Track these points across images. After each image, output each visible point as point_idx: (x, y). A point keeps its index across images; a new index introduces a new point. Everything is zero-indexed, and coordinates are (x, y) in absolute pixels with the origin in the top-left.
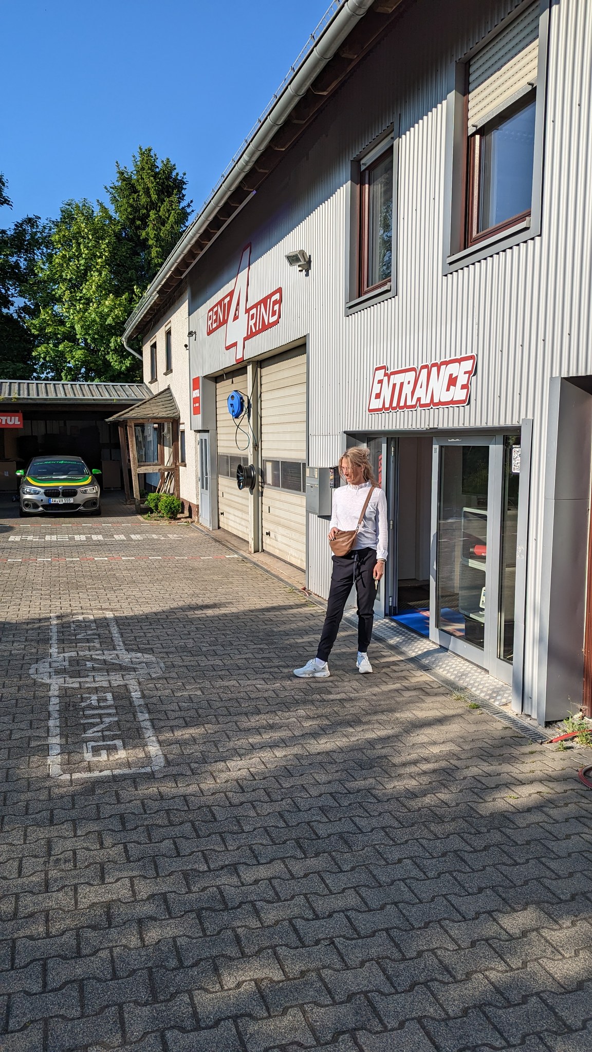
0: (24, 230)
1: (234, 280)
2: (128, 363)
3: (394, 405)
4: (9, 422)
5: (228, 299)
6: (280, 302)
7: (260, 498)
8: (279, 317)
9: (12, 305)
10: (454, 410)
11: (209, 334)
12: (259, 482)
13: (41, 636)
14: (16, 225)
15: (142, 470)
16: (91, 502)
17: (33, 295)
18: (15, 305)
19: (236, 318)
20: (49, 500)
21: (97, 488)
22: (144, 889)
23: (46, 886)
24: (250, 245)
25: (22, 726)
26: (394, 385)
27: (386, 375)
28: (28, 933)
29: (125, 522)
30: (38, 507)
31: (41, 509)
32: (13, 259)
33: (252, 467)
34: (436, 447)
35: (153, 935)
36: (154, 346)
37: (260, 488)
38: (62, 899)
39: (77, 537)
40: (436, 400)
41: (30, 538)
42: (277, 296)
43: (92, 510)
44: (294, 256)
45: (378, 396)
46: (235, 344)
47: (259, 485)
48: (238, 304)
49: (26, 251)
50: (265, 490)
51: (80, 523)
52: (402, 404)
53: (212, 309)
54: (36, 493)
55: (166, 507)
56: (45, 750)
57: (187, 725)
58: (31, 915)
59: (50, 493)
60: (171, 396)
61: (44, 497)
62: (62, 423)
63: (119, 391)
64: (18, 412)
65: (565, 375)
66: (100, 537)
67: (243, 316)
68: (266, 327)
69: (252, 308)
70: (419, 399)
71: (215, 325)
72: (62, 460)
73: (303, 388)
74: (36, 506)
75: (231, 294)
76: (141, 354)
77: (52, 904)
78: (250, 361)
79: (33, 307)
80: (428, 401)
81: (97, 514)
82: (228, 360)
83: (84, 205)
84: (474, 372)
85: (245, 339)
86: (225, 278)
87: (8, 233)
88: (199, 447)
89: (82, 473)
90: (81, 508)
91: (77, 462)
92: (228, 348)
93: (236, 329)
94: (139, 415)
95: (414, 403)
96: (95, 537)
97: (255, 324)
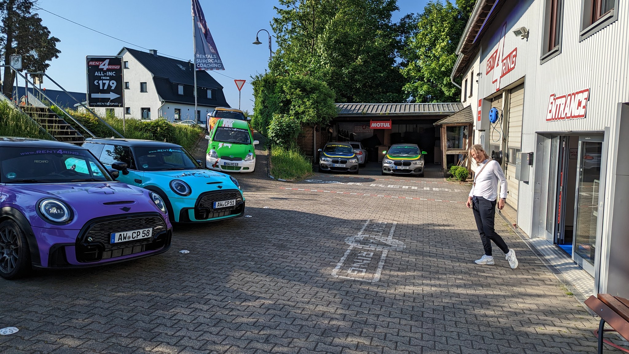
0: (405, 22)
1: (498, 43)
2: (453, 90)
3: (556, 117)
4: (384, 126)
5: (495, 54)
6: (515, 56)
7: (505, 171)
8: (515, 65)
9: (395, 62)
10: (580, 120)
11: (487, 74)
12: (505, 161)
13: (358, 227)
14: (401, 20)
15: (449, 153)
16: (419, 169)
17: (406, 55)
18: (397, 62)
19: (498, 65)
20: (396, 167)
21: (423, 162)
22: (339, 311)
23: (308, 302)
24: (506, 23)
25: (331, 257)
26: (557, 105)
27: (554, 99)
28: (295, 311)
29: (434, 181)
30: (391, 170)
31: (392, 171)
32: (398, 38)
33: (501, 152)
34: (580, 142)
35: (334, 322)
36: (466, 81)
37: (506, 165)
38: (312, 307)
39: (404, 187)
40: (573, 115)
41: (381, 185)
42: (514, 53)
43: (419, 174)
44: (519, 31)
45: (550, 112)
46: (496, 81)
47: (505, 163)
48: (499, 58)
49: (406, 33)
50: (508, 166)
51: (410, 180)
52: (559, 117)
53: (489, 60)
54: (390, 163)
55: (459, 174)
56: (334, 266)
57: (399, 270)
58: (299, 308)
59: (397, 163)
60: (471, 110)
61: (394, 165)
62: (415, 126)
63: (445, 107)
64: (389, 120)
65: (624, 102)
66: (416, 188)
67: (501, 64)
68: (510, 70)
69: (504, 60)
70: (566, 114)
71: (489, 69)
72: (406, 146)
73: (521, 108)
74: (389, 170)
75: (496, 51)
76: (461, 86)
77: (307, 307)
78: (504, 90)
79: (406, 62)
80: (570, 116)
81: (421, 176)
82: (493, 90)
83: (438, 4)
84: (588, 99)
85: (501, 77)
86: (495, 41)
87: (397, 25)
88: (480, 139)
89: (416, 153)
90: (413, 172)
91: (414, 147)
92: (493, 82)
93: (498, 71)
94: (449, 122)
95: (564, 116)
96: (413, 188)
97: (505, 69)
